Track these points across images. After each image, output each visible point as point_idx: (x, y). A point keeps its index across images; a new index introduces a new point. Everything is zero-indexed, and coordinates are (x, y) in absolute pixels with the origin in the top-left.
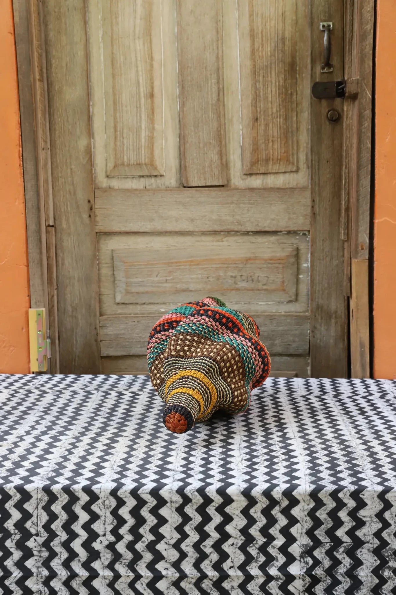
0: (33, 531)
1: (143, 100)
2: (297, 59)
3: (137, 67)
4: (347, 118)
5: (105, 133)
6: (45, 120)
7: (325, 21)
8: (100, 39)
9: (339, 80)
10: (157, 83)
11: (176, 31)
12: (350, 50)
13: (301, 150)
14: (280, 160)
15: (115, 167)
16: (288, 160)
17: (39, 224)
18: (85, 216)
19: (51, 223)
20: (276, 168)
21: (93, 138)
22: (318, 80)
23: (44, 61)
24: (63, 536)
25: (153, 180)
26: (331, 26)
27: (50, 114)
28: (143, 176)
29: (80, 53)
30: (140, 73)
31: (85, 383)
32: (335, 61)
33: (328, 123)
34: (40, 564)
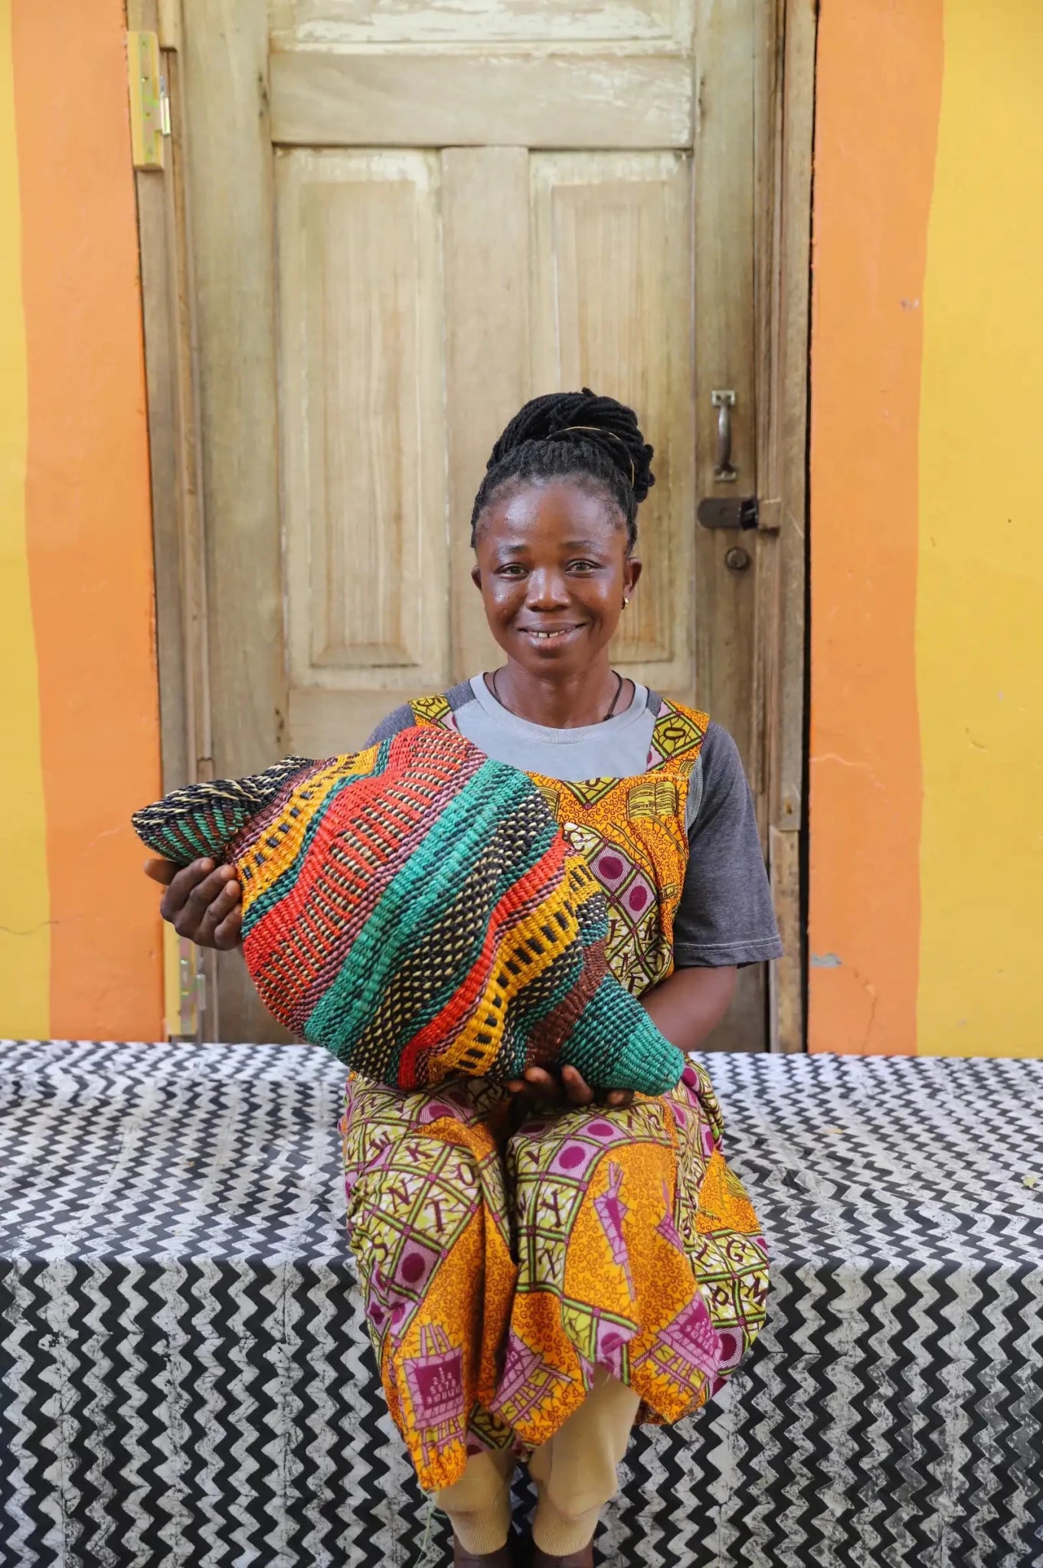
0: (277, 1335)
1: (381, 527)
2: (670, 454)
3: (371, 465)
4: (761, 567)
5: (311, 585)
6: (198, 562)
7: (720, 388)
8: (304, 413)
9: (747, 495)
10: (408, 497)
11: (445, 400)
12: (767, 444)
13: (678, 620)
14: (639, 639)
15: (328, 647)
16: (653, 640)
17: (184, 758)
18: (270, 739)
19: (207, 754)
20: (631, 654)
21: (287, 593)
22: (708, 494)
23: (199, 456)
24: (329, 1344)
25: (398, 673)
26: (733, 399)
27: (207, 552)
28: (380, 666)
29: (265, 440)
30: (377, 477)
31: (292, 1066)
32: (740, 460)
33: (726, 572)
34: (288, 1390)
